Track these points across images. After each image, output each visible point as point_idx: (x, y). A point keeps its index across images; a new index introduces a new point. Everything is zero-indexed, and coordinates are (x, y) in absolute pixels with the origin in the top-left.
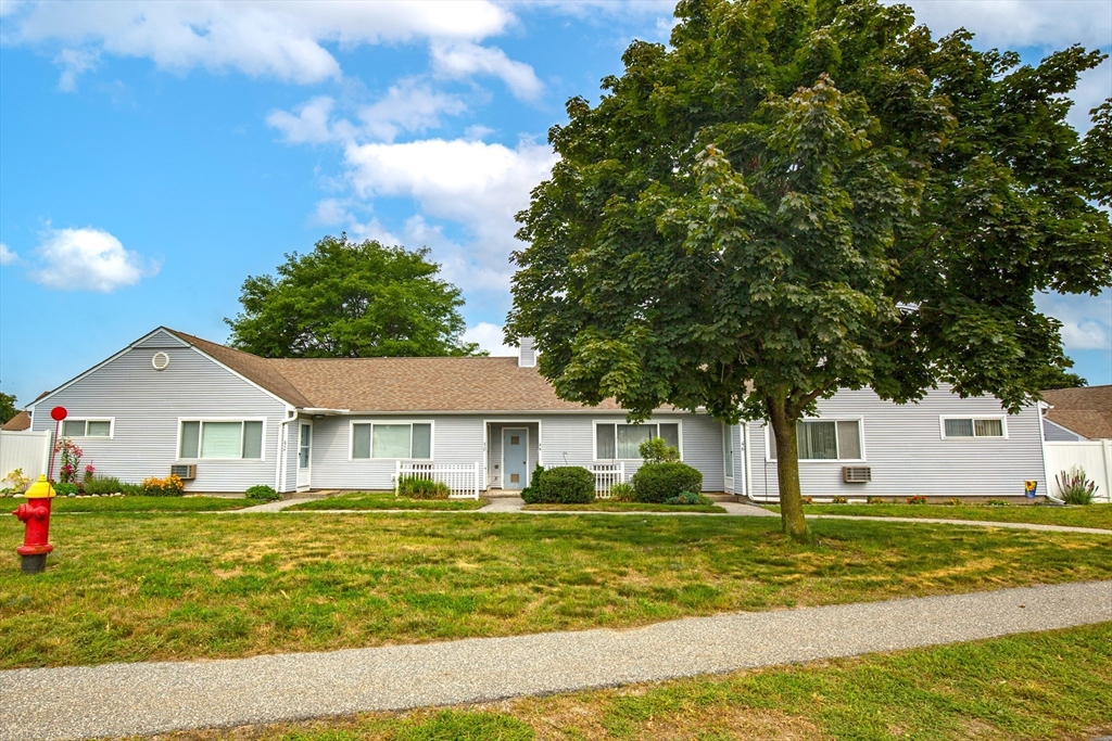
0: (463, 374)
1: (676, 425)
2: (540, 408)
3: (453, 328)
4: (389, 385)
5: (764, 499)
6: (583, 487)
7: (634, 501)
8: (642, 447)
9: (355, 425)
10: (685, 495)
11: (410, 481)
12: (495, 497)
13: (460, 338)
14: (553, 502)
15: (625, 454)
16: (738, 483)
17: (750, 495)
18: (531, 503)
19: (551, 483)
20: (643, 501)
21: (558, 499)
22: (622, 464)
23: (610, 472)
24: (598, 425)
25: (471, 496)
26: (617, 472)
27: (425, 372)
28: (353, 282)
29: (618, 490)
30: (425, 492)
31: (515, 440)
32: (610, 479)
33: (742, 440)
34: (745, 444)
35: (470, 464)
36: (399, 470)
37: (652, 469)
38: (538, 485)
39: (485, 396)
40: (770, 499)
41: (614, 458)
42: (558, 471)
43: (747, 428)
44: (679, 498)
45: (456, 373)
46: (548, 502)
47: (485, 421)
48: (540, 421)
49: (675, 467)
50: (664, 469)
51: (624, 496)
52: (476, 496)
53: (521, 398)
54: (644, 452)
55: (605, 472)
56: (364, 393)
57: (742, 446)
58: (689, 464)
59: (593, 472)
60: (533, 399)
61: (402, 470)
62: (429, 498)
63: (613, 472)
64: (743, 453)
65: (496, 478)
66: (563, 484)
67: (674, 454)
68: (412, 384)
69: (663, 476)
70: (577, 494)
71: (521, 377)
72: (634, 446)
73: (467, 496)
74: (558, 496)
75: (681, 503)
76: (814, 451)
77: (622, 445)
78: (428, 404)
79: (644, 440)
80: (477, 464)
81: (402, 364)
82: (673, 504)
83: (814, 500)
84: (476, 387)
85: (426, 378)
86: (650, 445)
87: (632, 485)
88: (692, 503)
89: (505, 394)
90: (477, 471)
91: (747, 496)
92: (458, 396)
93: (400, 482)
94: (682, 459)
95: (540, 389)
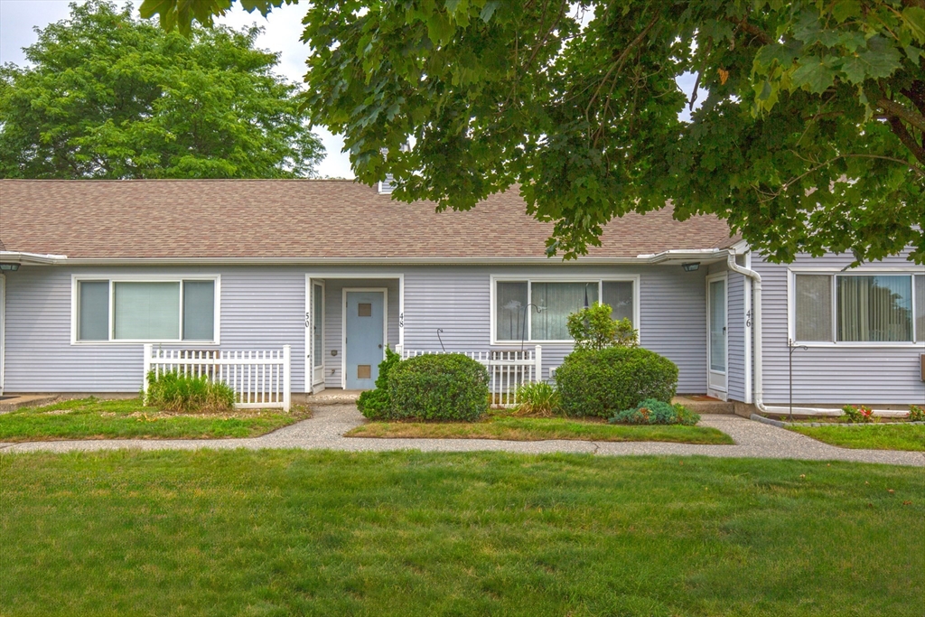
0: (285, 203)
1: (630, 284)
2: (401, 254)
3: (307, 154)
4: (155, 219)
5: (786, 410)
6: (465, 390)
7: (557, 413)
8: (572, 320)
9: (82, 284)
10: (650, 407)
11: (170, 378)
12: (325, 404)
13: (316, 167)
14: (410, 419)
15: (542, 332)
16: (737, 381)
17: (759, 402)
18: (374, 419)
19: (407, 385)
20: (573, 414)
21: (419, 413)
22: (538, 351)
23: (517, 362)
24: (500, 285)
25: (277, 404)
26: (530, 362)
27: (224, 199)
28: (129, 66)
29: (529, 396)
30: (186, 400)
31: (365, 310)
32: (517, 374)
33: (748, 307)
34: (752, 314)
35: (276, 349)
36: (148, 360)
37: (589, 358)
38: (386, 388)
39: (312, 236)
40: (796, 410)
41: (524, 337)
42: (422, 363)
43: (758, 286)
44: (638, 413)
45: (274, 201)
46: (402, 418)
47: (308, 277)
48: (401, 277)
49: (630, 355)
50: (612, 359)
51: (539, 404)
52: (286, 404)
53: (371, 239)
54: (577, 329)
55: (509, 362)
56: (108, 229)
57: (747, 318)
58: (654, 349)
59: (485, 362)
60: (392, 241)
61: (154, 361)
62: (192, 410)
63: (523, 362)
64: (748, 330)
65: (333, 371)
66: (429, 386)
67: (626, 331)
68: (195, 216)
69: (610, 371)
70: (453, 404)
71: (380, 207)
72: (561, 319)
73: (270, 404)
74: (418, 406)
75: (642, 422)
76: (871, 327)
77: (539, 317)
78: (210, 247)
79: (578, 310)
80: (287, 350)
81: (190, 189)
82: (626, 422)
83: (876, 412)
84: (301, 221)
85: (225, 207)
86: (586, 316)
87: (554, 386)
88: (662, 421)
89: (347, 232)
90: (286, 361)
91: (753, 405)
92: (267, 236)
93: (152, 381)
94: (638, 341)
95: (407, 226)
